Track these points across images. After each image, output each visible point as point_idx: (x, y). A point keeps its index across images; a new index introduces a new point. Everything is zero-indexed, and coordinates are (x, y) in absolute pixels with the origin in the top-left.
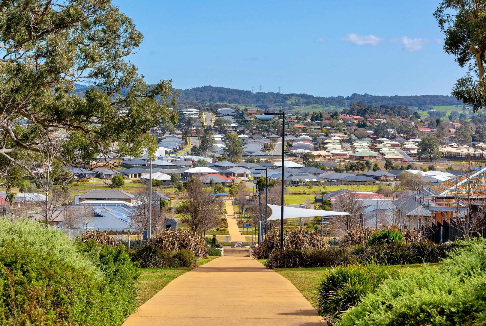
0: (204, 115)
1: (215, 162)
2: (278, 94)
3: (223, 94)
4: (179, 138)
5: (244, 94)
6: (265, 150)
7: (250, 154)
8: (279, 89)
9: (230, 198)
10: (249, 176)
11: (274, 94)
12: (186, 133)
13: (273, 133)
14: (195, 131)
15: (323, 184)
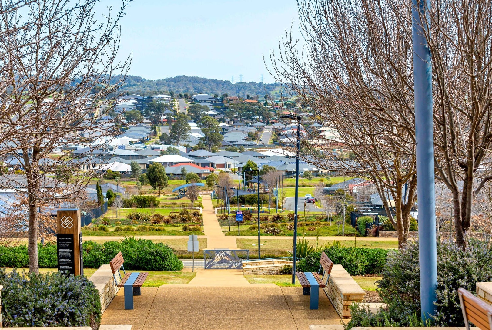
0: (176, 102)
1: (189, 151)
2: (260, 84)
3: (199, 85)
4: (148, 128)
5: (223, 85)
6: (249, 139)
7: (231, 144)
8: (262, 78)
9: (208, 192)
10: (232, 167)
11: (256, 84)
12: (156, 122)
13: (257, 121)
14: (166, 120)
15: (326, 175)
